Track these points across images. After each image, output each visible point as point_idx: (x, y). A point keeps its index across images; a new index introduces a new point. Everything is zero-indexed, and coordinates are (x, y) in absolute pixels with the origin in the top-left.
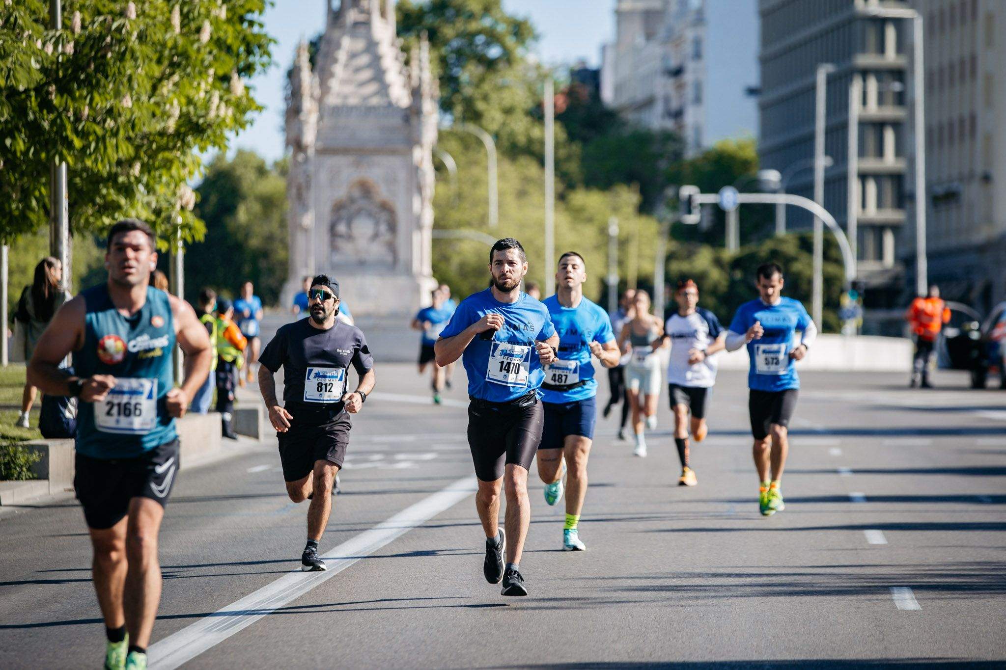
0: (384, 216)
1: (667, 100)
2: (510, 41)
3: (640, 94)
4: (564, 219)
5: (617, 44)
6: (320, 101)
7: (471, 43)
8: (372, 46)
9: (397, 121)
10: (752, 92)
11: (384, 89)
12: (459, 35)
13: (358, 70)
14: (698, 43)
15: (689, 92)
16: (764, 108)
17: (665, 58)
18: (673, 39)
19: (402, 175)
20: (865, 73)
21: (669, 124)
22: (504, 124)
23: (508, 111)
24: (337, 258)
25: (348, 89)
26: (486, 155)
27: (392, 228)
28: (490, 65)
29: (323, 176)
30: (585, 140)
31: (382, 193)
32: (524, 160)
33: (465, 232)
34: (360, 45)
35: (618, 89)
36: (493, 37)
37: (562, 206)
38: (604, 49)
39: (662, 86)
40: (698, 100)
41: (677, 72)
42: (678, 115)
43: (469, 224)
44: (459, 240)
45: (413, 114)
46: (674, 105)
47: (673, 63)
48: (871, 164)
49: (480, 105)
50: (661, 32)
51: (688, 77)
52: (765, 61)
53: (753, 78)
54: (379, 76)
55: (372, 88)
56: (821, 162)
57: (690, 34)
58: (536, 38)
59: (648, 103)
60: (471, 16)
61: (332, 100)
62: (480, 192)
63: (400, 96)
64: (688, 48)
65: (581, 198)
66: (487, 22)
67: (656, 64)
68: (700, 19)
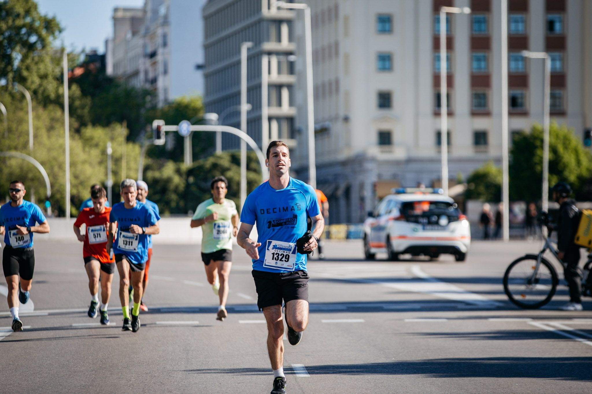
1: (146, 73)
2: (44, 32)
3: (129, 69)
4: (78, 145)
5: (114, 39)
7: (18, 33)
10: (199, 67)
12: (9, 28)
14: (165, 36)
15: (160, 68)
16: (207, 77)
17: (145, 46)
18: (149, 34)
20: (270, 53)
21: (148, 86)
22: (40, 85)
23: (44, 77)
26: (27, 104)
28: (31, 47)
30: (93, 96)
32: (51, 107)
33: (13, 153)
35: (115, 66)
36: (32, 30)
37: (77, 136)
38: (107, 42)
39: (143, 64)
40: (165, 72)
41: (153, 55)
42: (154, 81)
43: (16, 148)
44: (10, 158)
46: (151, 75)
47: (149, 50)
48: (275, 111)
49: (25, 73)
50: (142, 31)
51: (159, 58)
52: (207, 47)
53: (200, 59)
56: (245, 107)
57: (160, 31)
58: (60, 31)
59: (136, 73)
60: (18, 16)
62: (23, 127)
64: (159, 40)
65: (89, 131)
66: (28, 20)
67: (139, 50)
68: (166, 22)
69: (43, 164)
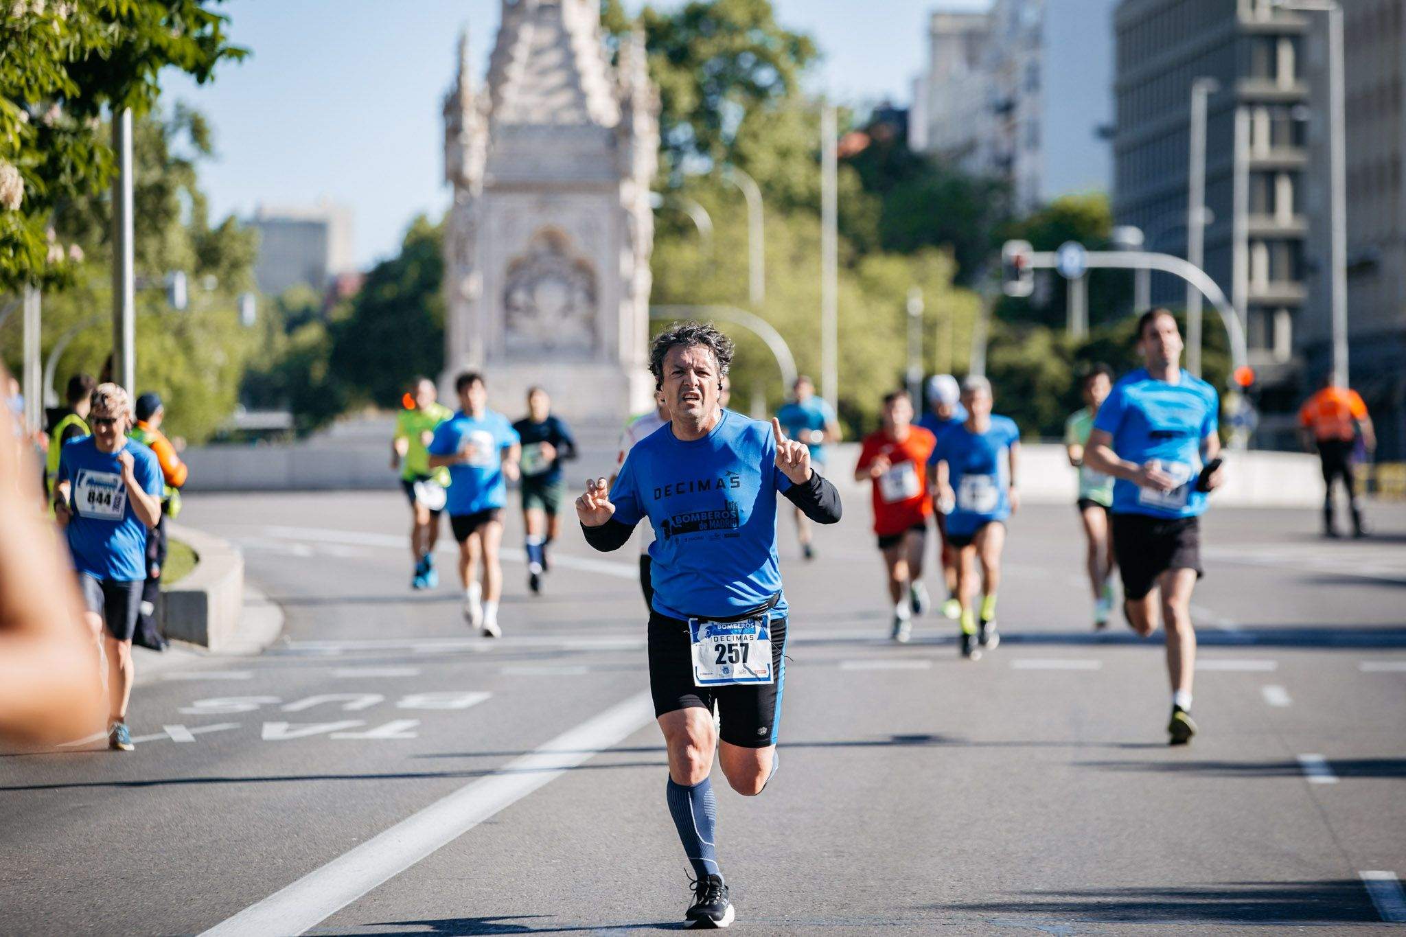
0: (580, 282)
1: (994, 144)
2: (787, 62)
3: (958, 137)
4: (851, 293)
5: (932, 76)
6: (490, 116)
7: (734, 65)
8: (563, 39)
9: (597, 144)
10: (1105, 133)
11: (580, 99)
12: (720, 54)
13: (543, 72)
14: (1033, 69)
15: (1022, 134)
16: (1120, 154)
17: (991, 89)
18: (1001, 65)
19: (606, 222)
20: (1252, 104)
21: (999, 173)
22: (778, 170)
23: (784, 154)
24: (513, 340)
25: (531, 100)
27: (592, 296)
28: (758, 93)
29: (494, 224)
30: (886, 192)
31: (578, 246)
32: (800, 216)
33: (721, 310)
34: (546, 36)
35: (932, 131)
36: (763, 57)
38: (915, 83)
39: (988, 127)
40: (1034, 141)
41: (1007, 109)
42: (1007, 162)
43: (726, 299)
45: (621, 135)
46: (1004, 148)
47: (1002, 96)
48: (1262, 225)
49: (748, 146)
50: (987, 56)
51: (1022, 114)
52: (1121, 92)
53: (1105, 115)
54: (574, 81)
55: (564, 98)
56: (1198, 217)
57: (1022, 58)
58: (819, 57)
59: (970, 147)
60: (734, 30)
61: (507, 115)
63: (603, 109)
64: (1021, 76)
65: (877, 266)
66: (756, 37)
67: (979, 99)
68: (1036, 38)
69: (783, 332)
